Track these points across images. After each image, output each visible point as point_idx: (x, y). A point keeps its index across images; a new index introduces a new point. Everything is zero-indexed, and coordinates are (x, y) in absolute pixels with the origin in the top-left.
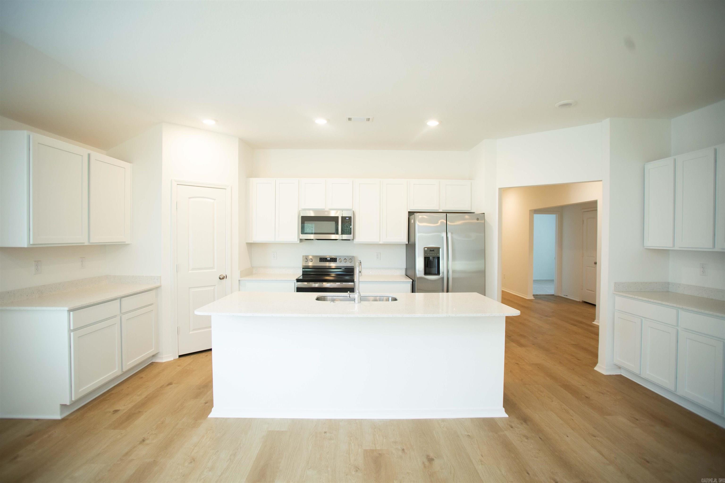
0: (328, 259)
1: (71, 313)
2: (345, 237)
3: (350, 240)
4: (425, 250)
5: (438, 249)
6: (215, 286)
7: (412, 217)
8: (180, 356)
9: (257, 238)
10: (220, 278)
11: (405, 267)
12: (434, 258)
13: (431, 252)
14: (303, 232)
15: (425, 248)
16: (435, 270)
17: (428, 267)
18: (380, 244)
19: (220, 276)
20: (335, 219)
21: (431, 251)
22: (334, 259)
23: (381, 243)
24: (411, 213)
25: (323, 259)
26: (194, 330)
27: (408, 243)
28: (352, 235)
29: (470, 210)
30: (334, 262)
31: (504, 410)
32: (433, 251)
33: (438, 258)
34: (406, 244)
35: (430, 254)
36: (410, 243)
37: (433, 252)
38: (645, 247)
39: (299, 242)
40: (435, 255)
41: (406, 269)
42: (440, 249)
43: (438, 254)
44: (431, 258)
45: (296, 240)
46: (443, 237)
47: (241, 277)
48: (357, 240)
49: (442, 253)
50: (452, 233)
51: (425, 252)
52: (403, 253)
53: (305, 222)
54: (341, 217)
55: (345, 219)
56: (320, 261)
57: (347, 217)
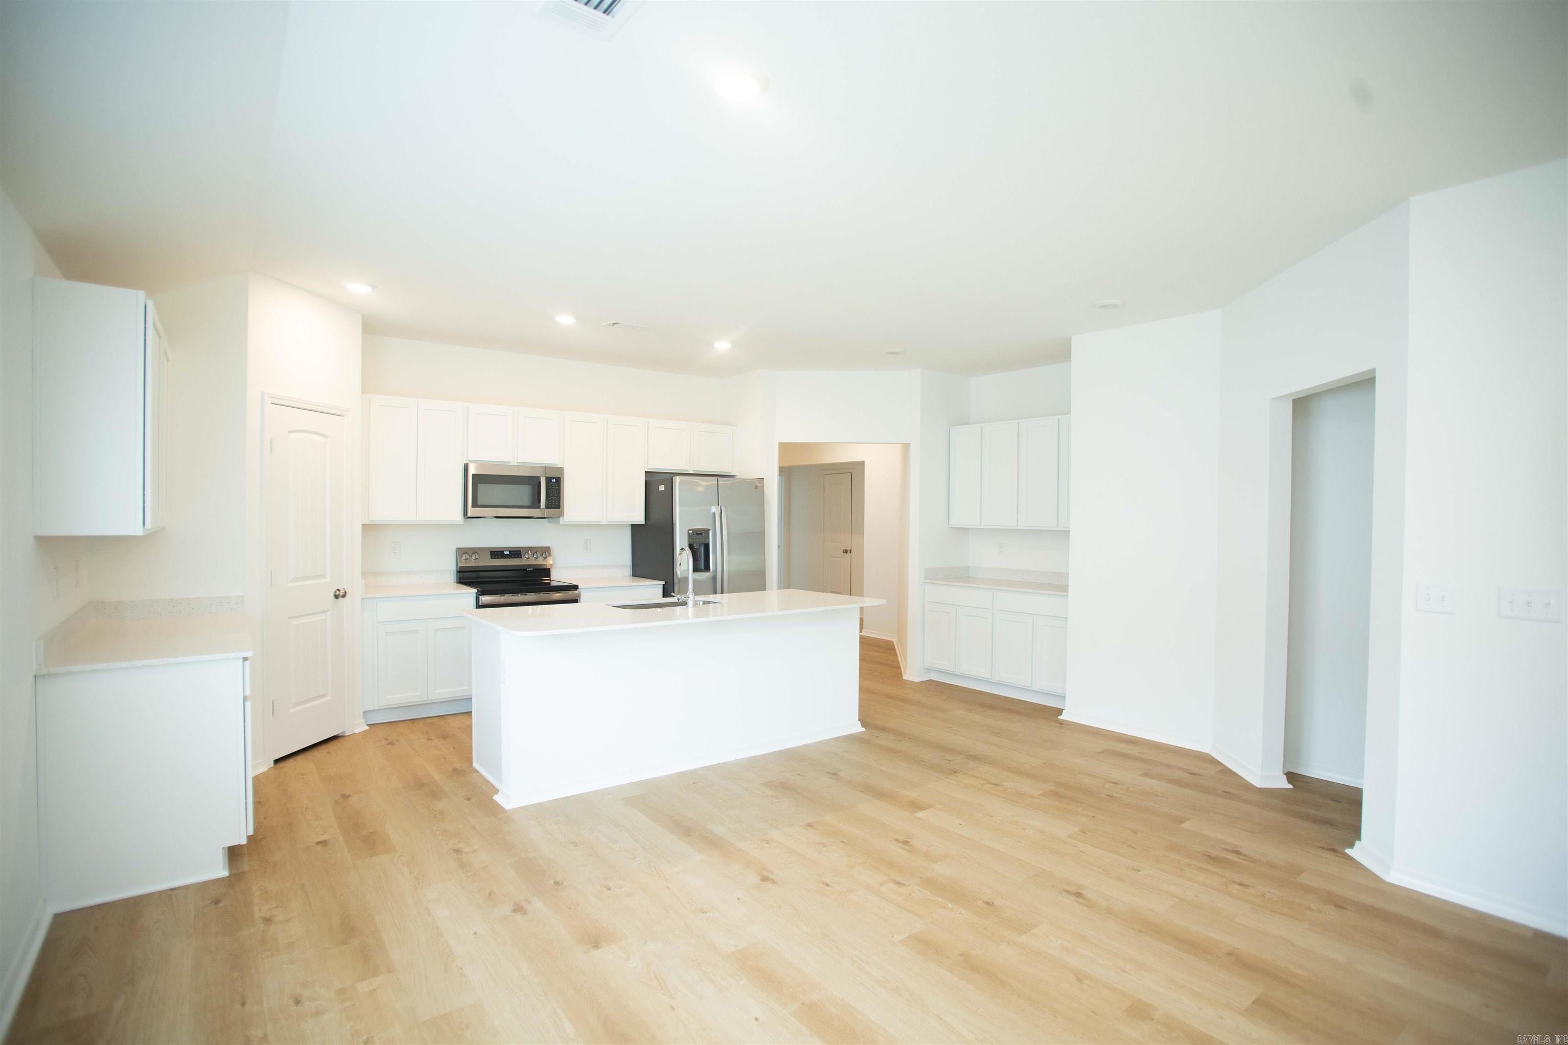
0: (505, 552)
2: (547, 512)
3: (553, 518)
4: (689, 533)
5: (708, 531)
6: (327, 611)
8: (277, 761)
9: (380, 515)
10: (335, 597)
11: (631, 563)
12: (702, 544)
13: (697, 536)
14: (473, 504)
15: (690, 530)
16: (701, 564)
18: (603, 525)
19: (335, 592)
20: (536, 481)
21: (697, 534)
22: (516, 552)
23: (604, 523)
25: (496, 553)
26: (297, 704)
27: (644, 523)
28: (561, 509)
29: (730, 470)
30: (518, 557)
31: (860, 724)
32: (701, 534)
33: (707, 546)
35: (696, 539)
36: (649, 523)
37: (700, 536)
38: (950, 526)
39: (463, 521)
40: (704, 541)
41: (633, 567)
42: (710, 532)
43: (707, 540)
44: (695, 545)
45: (460, 519)
46: (715, 513)
47: (366, 594)
48: (567, 519)
49: (712, 537)
50: (726, 508)
51: (690, 537)
53: (479, 485)
54: (546, 478)
55: (551, 482)
56: (492, 558)
57: (553, 478)
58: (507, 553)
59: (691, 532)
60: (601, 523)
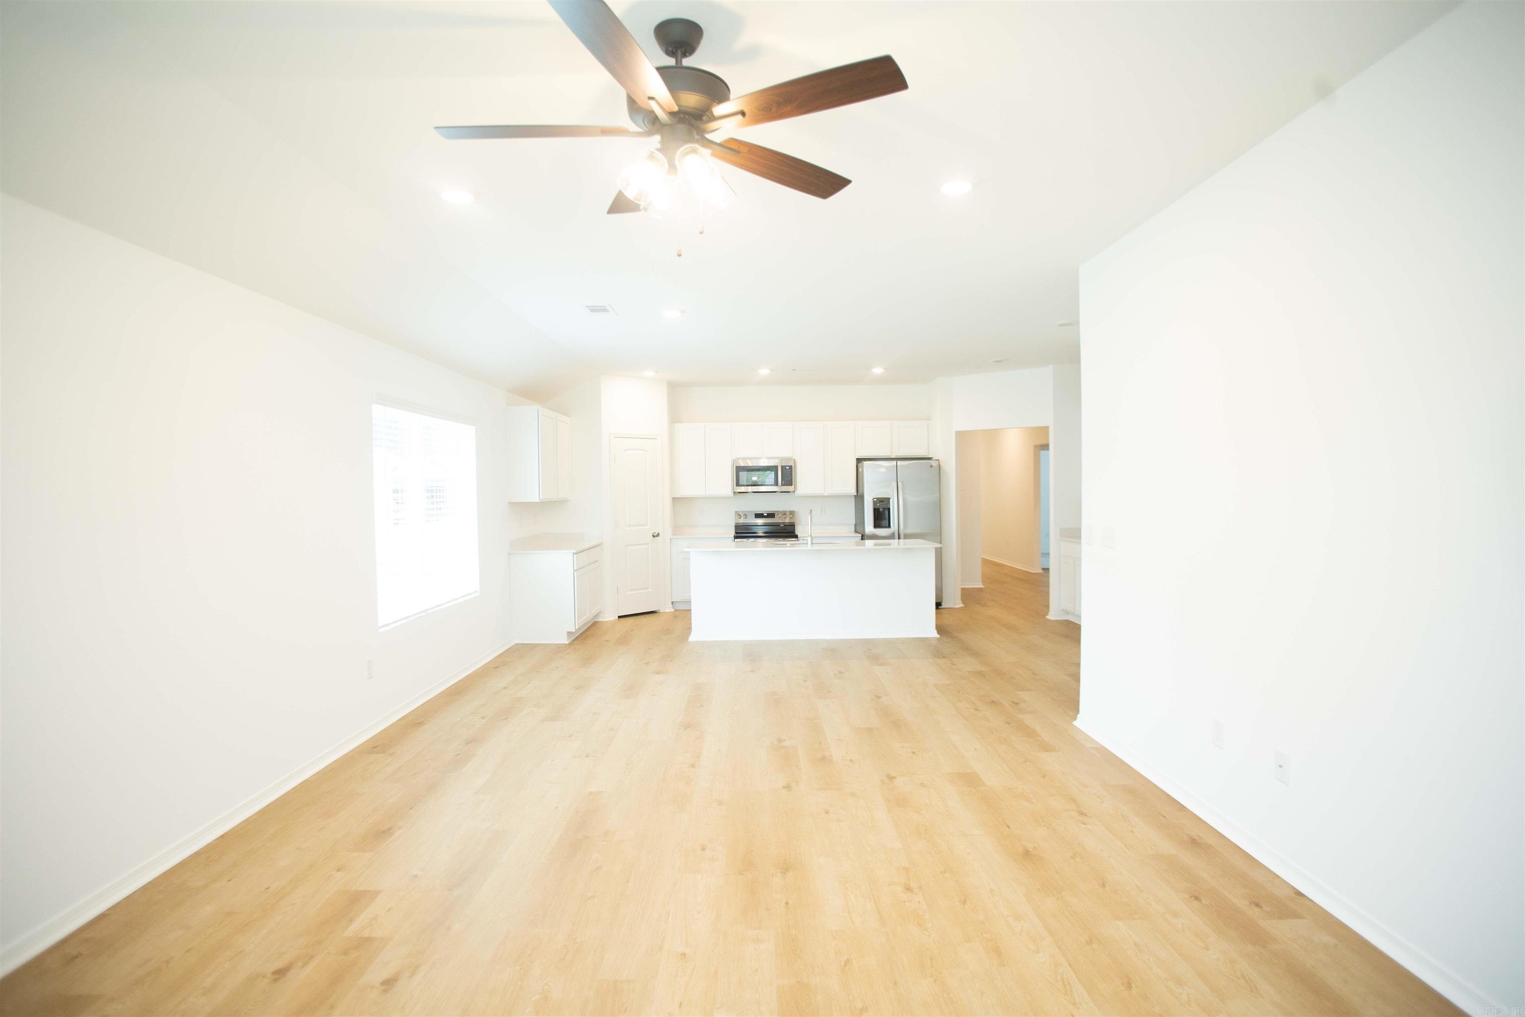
0: (765, 515)
1: (575, 556)
2: (785, 488)
3: (789, 492)
5: (889, 499)
6: (648, 544)
7: (860, 465)
8: (619, 617)
9: (683, 492)
10: (654, 536)
11: (854, 522)
12: (884, 509)
13: (880, 503)
14: (738, 484)
15: (874, 499)
16: (885, 522)
17: (878, 519)
18: (825, 496)
19: (653, 534)
20: (774, 469)
21: (880, 501)
22: (771, 514)
23: (826, 494)
24: (859, 460)
25: (759, 514)
26: (631, 590)
27: (856, 494)
28: (793, 486)
29: (927, 454)
30: (772, 517)
31: (937, 634)
32: (883, 501)
33: (889, 509)
34: (855, 496)
35: (879, 505)
36: (859, 494)
37: (883, 503)
39: (732, 495)
40: (885, 506)
41: (856, 525)
42: (891, 500)
43: (888, 505)
44: (881, 510)
45: (730, 493)
46: (893, 486)
47: (673, 535)
48: (798, 492)
49: (892, 504)
50: (903, 483)
51: (875, 503)
52: (851, 504)
53: (740, 473)
54: (782, 466)
55: (786, 469)
56: (755, 518)
57: (788, 466)
58: (766, 515)
59: (875, 500)
60: (824, 495)
